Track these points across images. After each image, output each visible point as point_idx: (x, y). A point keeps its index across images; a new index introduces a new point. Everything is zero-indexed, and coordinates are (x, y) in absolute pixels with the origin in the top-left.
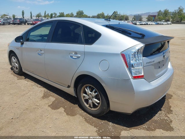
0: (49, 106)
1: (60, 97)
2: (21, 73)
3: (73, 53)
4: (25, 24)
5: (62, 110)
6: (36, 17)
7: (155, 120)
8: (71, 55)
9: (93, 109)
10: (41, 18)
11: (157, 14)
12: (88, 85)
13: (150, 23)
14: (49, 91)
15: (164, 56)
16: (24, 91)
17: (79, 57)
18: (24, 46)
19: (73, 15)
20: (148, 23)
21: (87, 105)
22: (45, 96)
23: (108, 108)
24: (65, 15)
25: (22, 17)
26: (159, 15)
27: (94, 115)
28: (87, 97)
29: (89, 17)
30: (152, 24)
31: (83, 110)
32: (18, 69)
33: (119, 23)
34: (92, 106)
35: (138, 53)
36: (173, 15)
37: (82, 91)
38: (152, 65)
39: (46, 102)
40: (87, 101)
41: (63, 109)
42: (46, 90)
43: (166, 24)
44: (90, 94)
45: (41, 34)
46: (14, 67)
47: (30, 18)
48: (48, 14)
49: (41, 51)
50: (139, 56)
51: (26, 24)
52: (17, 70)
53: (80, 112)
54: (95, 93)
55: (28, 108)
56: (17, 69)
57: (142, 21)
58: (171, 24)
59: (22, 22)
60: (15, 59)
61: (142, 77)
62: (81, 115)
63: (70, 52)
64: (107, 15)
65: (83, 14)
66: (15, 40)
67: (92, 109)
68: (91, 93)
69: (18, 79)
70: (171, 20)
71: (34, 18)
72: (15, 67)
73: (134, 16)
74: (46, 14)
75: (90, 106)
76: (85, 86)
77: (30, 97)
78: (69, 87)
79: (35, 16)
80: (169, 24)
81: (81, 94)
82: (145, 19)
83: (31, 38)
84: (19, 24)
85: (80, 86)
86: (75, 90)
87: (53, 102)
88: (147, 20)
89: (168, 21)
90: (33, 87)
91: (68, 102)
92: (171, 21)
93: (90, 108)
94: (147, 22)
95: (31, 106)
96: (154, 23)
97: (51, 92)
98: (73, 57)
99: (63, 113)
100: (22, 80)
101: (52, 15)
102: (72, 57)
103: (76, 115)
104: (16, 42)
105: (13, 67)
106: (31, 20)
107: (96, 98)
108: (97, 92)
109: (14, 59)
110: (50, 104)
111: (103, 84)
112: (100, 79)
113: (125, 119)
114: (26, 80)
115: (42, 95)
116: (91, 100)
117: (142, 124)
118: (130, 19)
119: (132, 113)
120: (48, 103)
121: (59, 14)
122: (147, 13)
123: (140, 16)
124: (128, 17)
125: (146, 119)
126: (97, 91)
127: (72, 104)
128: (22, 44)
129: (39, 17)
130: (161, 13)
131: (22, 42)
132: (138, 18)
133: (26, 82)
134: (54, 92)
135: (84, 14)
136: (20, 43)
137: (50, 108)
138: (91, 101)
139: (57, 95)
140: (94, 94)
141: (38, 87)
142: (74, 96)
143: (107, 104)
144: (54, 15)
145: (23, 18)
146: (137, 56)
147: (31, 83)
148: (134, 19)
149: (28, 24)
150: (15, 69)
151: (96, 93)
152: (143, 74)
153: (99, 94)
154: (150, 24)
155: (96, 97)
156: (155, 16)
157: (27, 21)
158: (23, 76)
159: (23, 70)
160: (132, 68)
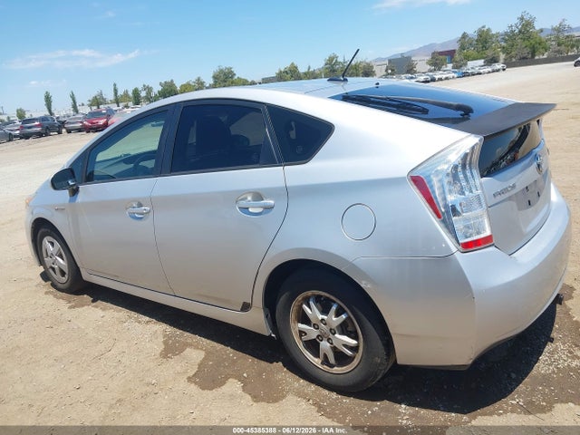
0: (189, 379)
1: (219, 346)
2: (78, 286)
3: (249, 198)
4: (60, 133)
5: (233, 386)
6: (90, 106)
7: (544, 376)
8: (243, 204)
9: (337, 370)
10: (106, 106)
11: (456, 47)
12: (310, 293)
13: (440, 76)
14: (179, 332)
15: (539, 166)
16: (99, 342)
17: (268, 209)
18: (80, 198)
19: (202, 83)
20: (437, 77)
21: (316, 360)
22: (170, 351)
23: (387, 360)
24: (178, 88)
25: (48, 113)
26: (462, 48)
27: (345, 387)
28: (312, 333)
29: (253, 83)
30: (447, 78)
31: (303, 378)
32: (66, 276)
33: (378, 84)
34: (332, 360)
35: (464, 166)
36: (506, 41)
37: (292, 316)
38: (510, 198)
39: (178, 368)
40: (313, 346)
41: (239, 385)
42: (169, 329)
43: (489, 72)
44: (323, 320)
45: (125, 155)
46: (53, 269)
47: (72, 112)
48: (126, 94)
49: (140, 205)
50: (469, 174)
51: (64, 130)
52: (64, 279)
53: (296, 385)
54: (338, 315)
55: (122, 397)
56: (63, 273)
57: (415, 72)
58: (504, 70)
59: (49, 127)
60: (52, 244)
61: (486, 242)
62: (300, 394)
63: (237, 196)
64: (307, 70)
65: (232, 77)
66: (50, 184)
67: (336, 368)
68: (325, 317)
69: (70, 308)
70: (502, 56)
71: (86, 110)
72: (57, 271)
73: (390, 61)
74: (120, 93)
75: (326, 361)
76: (300, 298)
77: (123, 360)
78: (246, 307)
79: (87, 103)
80: (498, 71)
81: (292, 324)
82: (422, 65)
83: (98, 170)
84: (40, 135)
85: (283, 299)
86: (267, 317)
87: (199, 365)
88: (429, 67)
89: (493, 60)
90: (125, 324)
91: (250, 359)
92: (502, 61)
93: (326, 368)
94: (431, 74)
95: (130, 389)
96: (453, 74)
97: (186, 334)
98: (250, 210)
99: (241, 397)
100: (86, 307)
101: (136, 92)
102: (245, 210)
103: (284, 397)
104: (55, 188)
105: (51, 271)
106: (77, 116)
107: (342, 333)
108: (344, 312)
109: (49, 246)
110: (191, 373)
111: (364, 282)
112: (353, 266)
113: (445, 387)
114: (96, 307)
115: (158, 346)
116: (329, 340)
117: (505, 396)
118: (380, 70)
119: (470, 362)
120: (186, 372)
121: (160, 88)
122: (425, 46)
123: (408, 59)
124: (372, 67)
125: (514, 376)
126: (346, 309)
127: (264, 364)
128: (74, 192)
129: (98, 105)
130: (470, 42)
131: (75, 187)
132: (401, 65)
133: (101, 313)
134: (194, 332)
135: (236, 77)
136: (66, 193)
137: (193, 388)
138: (329, 345)
139: (208, 341)
140: (334, 320)
141: (139, 322)
142: (267, 334)
143: (384, 345)
144: (143, 94)
145: (51, 114)
146: (461, 176)
147: (116, 314)
148: (392, 70)
149: (69, 131)
150: (57, 277)
151: (344, 316)
152: (487, 233)
153: (352, 316)
154: (440, 79)
155: (344, 329)
156: (451, 54)
157: (63, 123)
158: (85, 296)
159: (86, 276)
160: (454, 218)
